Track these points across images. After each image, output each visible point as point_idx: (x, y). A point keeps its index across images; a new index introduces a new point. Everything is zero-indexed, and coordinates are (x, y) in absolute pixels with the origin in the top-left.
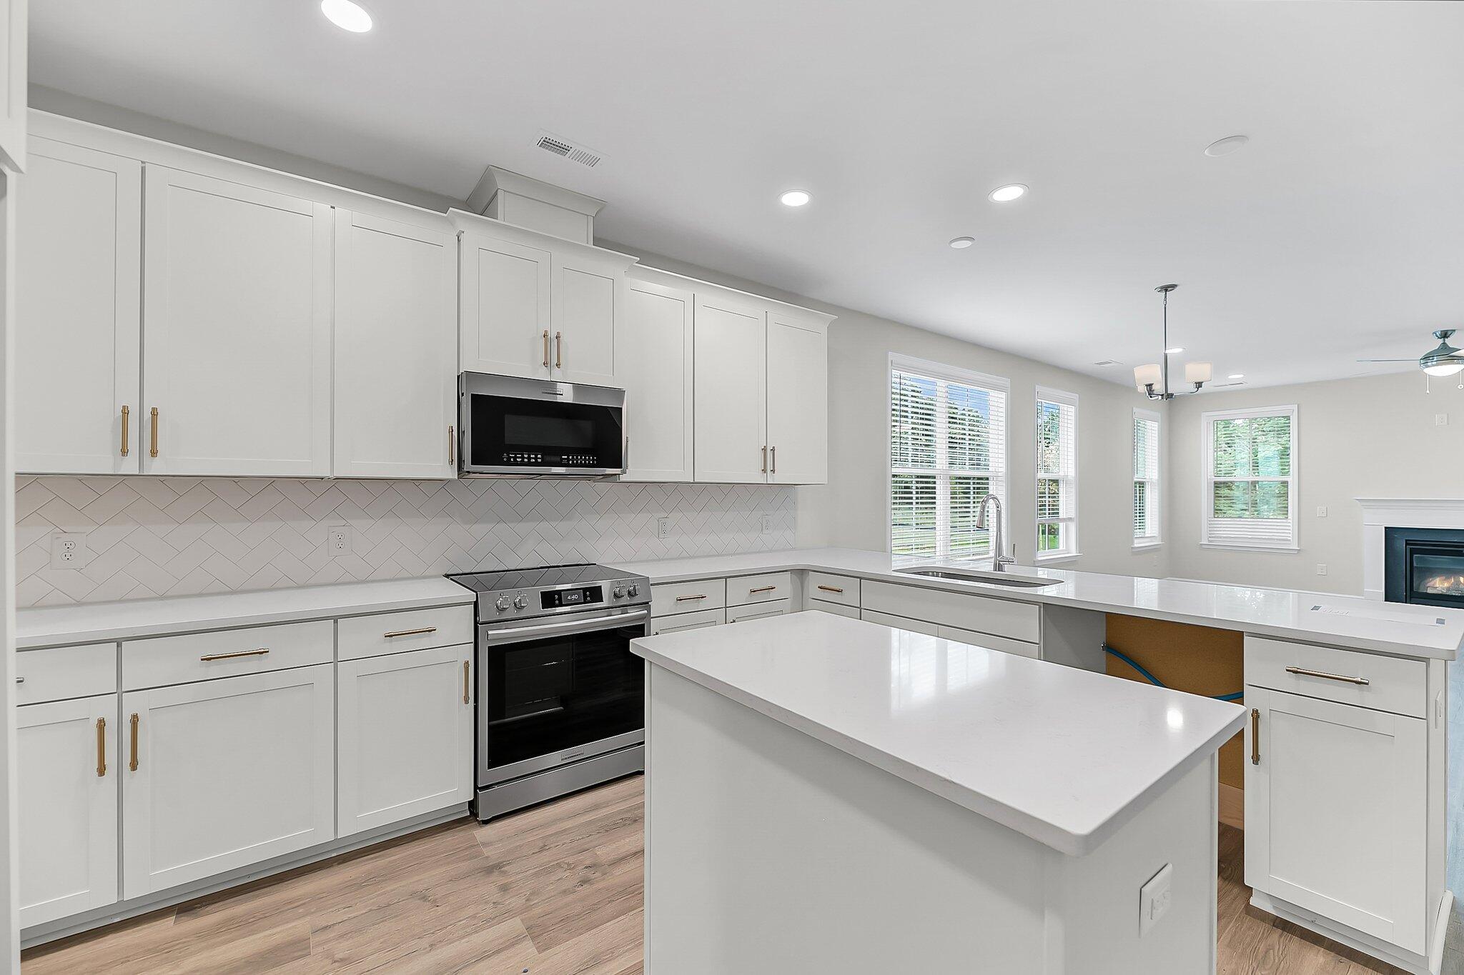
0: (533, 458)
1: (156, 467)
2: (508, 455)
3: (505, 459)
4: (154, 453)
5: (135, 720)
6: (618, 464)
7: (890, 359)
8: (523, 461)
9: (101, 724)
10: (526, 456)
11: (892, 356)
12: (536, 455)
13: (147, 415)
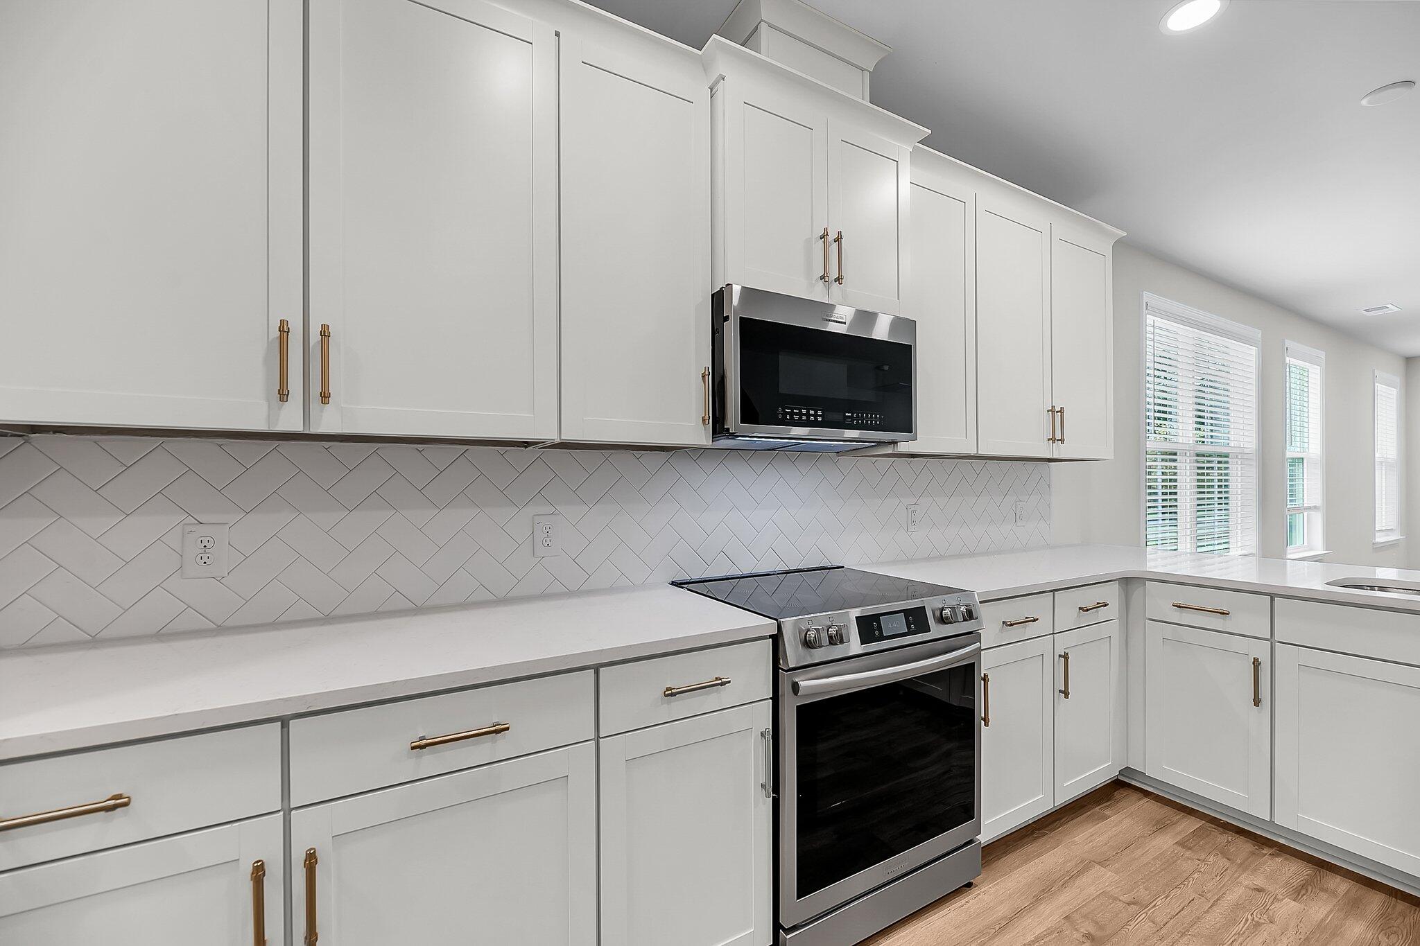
0: (812, 415)
1: (328, 421)
2: (784, 410)
3: (780, 416)
4: (325, 397)
5: (311, 860)
6: (907, 426)
7: (1145, 301)
8: (800, 419)
9: (259, 872)
10: (804, 411)
11: (1147, 297)
12: (816, 412)
13: (315, 337)
